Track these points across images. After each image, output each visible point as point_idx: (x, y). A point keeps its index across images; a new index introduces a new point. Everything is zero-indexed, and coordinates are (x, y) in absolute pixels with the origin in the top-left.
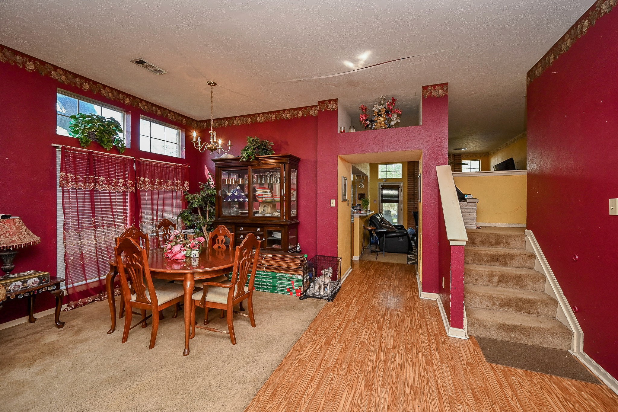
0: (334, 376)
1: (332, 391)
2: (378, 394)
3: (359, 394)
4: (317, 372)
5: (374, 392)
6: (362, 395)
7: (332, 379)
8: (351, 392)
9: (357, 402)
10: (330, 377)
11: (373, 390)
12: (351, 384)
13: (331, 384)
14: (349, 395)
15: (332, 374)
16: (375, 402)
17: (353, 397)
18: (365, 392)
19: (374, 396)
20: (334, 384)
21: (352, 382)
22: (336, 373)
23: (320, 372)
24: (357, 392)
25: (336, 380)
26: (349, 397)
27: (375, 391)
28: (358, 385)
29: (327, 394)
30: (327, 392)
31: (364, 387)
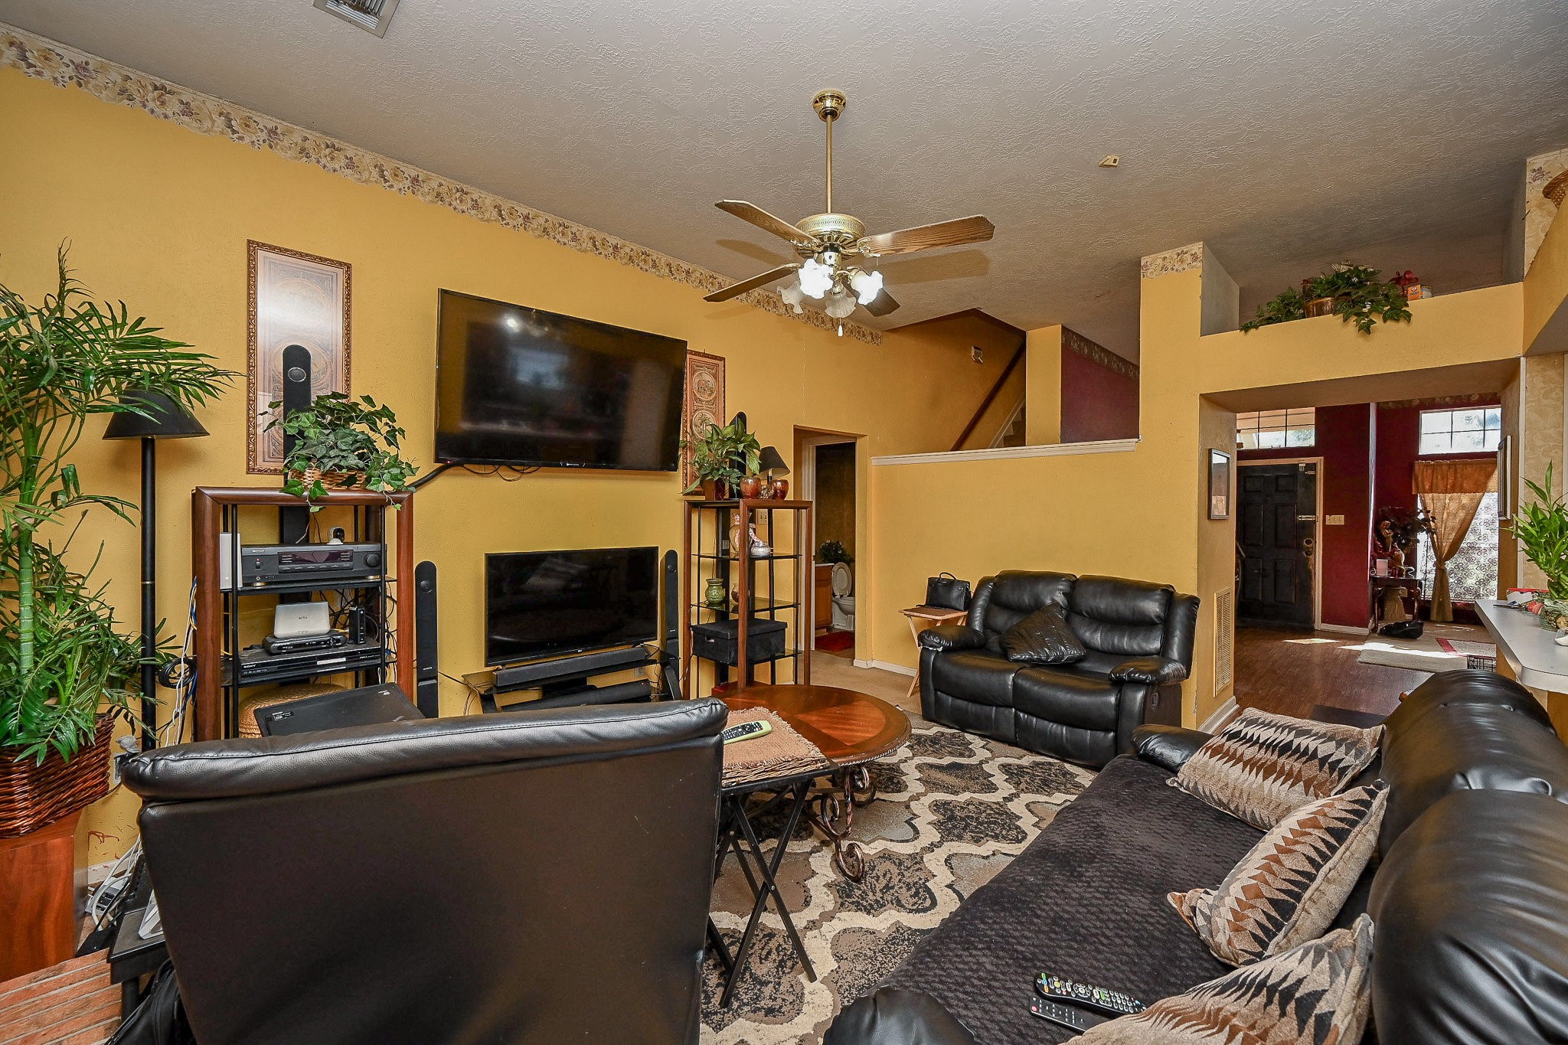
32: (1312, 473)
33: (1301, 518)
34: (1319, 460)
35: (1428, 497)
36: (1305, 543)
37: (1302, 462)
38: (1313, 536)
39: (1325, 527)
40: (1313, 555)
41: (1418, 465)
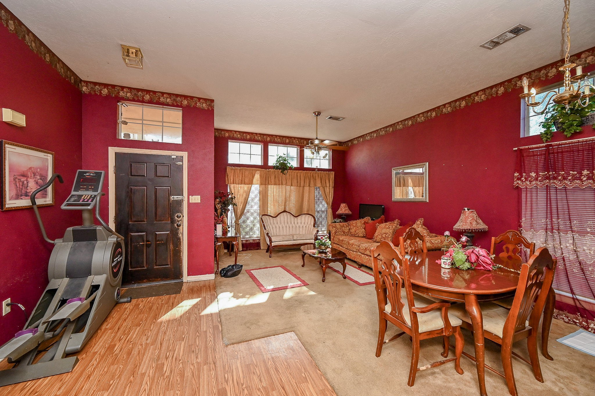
0: (261, 384)
1: (253, 371)
2: (211, 391)
3: (229, 381)
4: (279, 379)
5: (215, 391)
6: (226, 382)
7: (260, 380)
8: (237, 379)
9: (228, 374)
10: (264, 382)
11: (216, 392)
12: (241, 387)
13: (258, 376)
14: (237, 376)
15: (264, 385)
16: (212, 382)
17: (233, 376)
18: (224, 386)
19: (214, 387)
20: (255, 378)
21: (241, 389)
22: (261, 388)
23: (276, 381)
24: (231, 383)
25: (256, 382)
26: (237, 374)
27: (214, 393)
28: (233, 390)
29: (255, 367)
30: (256, 369)
31: (226, 391)
32: (181, 163)
33: (174, 198)
34: (185, 155)
35: (232, 186)
36: (176, 217)
37: (174, 154)
38: (181, 211)
39: (189, 204)
40: (182, 226)
41: (228, 168)
